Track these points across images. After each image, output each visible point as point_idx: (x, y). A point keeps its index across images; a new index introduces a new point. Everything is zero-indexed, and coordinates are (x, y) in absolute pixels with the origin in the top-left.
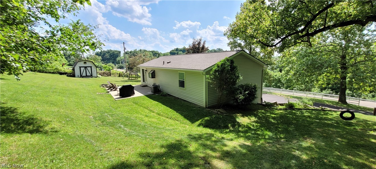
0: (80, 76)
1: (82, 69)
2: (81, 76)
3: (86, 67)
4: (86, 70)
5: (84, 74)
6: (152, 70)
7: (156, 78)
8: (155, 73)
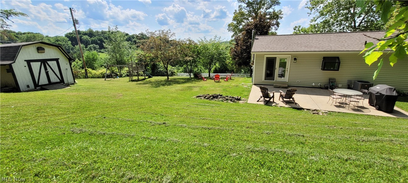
0: (32, 86)
1: (36, 66)
2: (38, 87)
3: (44, 62)
4: (46, 69)
5: (43, 80)
6: (324, 58)
7: (339, 70)
8: (340, 62)
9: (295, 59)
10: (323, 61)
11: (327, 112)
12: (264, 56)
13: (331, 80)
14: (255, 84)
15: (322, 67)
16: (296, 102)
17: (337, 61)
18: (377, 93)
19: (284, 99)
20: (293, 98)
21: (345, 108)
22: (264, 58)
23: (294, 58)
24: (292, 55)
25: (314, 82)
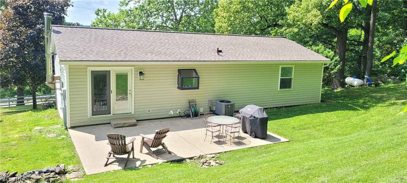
6: (179, 71)
7: (200, 87)
8: (199, 77)
9: (141, 73)
10: (178, 75)
11: (213, 155)
12: (86, 68)
13: (191, 104)
14: (72, 128)
15: (178, 84)
16: (170, 149)
17: (194, 75)
18: (251, 117)
19: (151, 148)
20: (163, 145)
21: (227, 143)
22: (86, 72)
23: (139, 71)
24: (136, 67)
25: (171, 109)
